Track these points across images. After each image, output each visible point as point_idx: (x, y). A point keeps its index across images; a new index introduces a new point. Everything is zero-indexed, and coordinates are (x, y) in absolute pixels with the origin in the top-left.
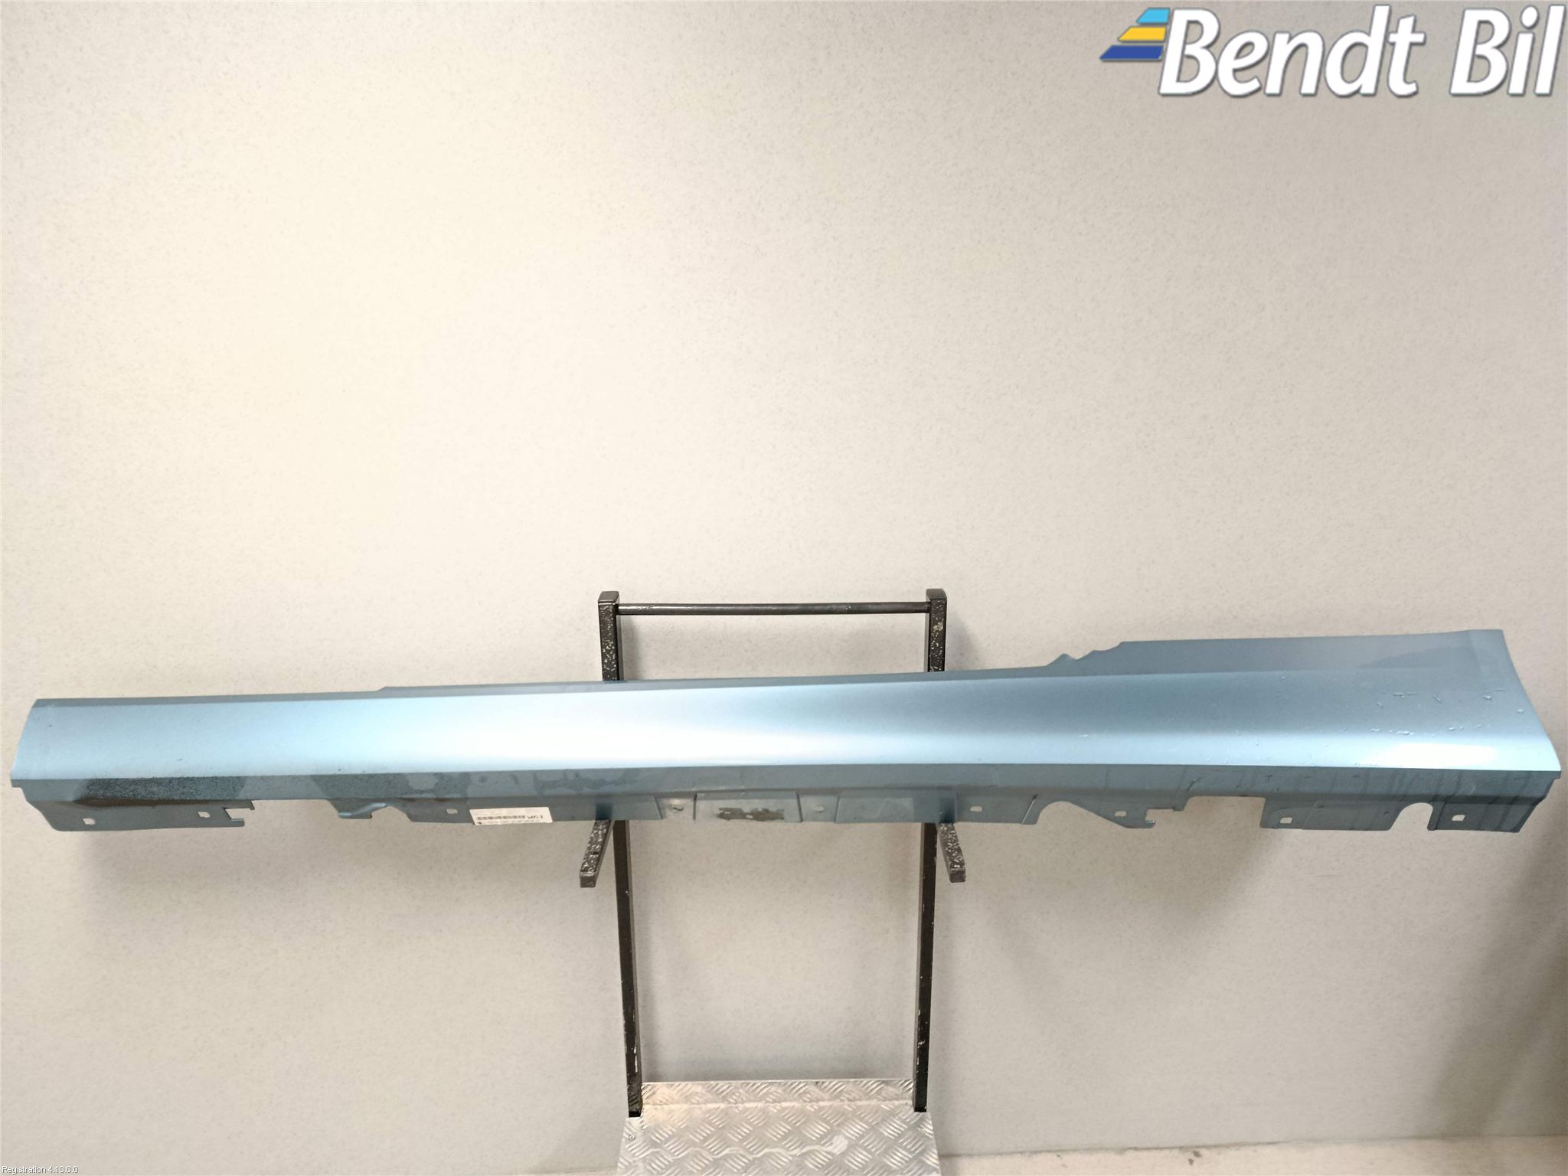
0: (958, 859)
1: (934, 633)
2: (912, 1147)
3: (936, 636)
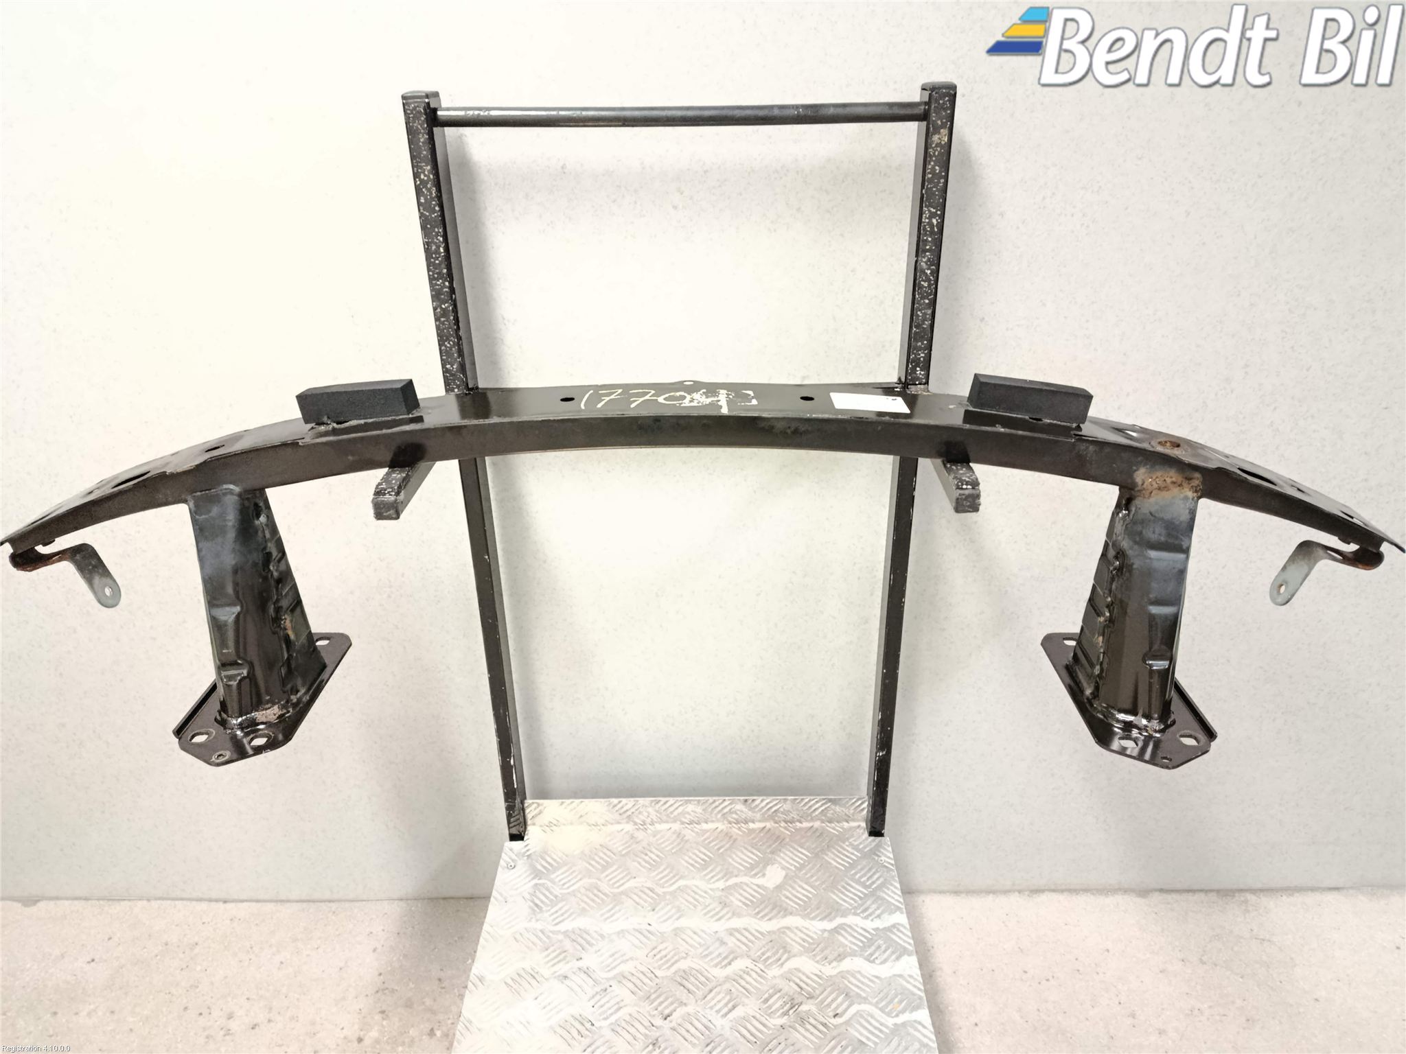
1: (933, 148)
2: (868, 879)
3: (937, 153)
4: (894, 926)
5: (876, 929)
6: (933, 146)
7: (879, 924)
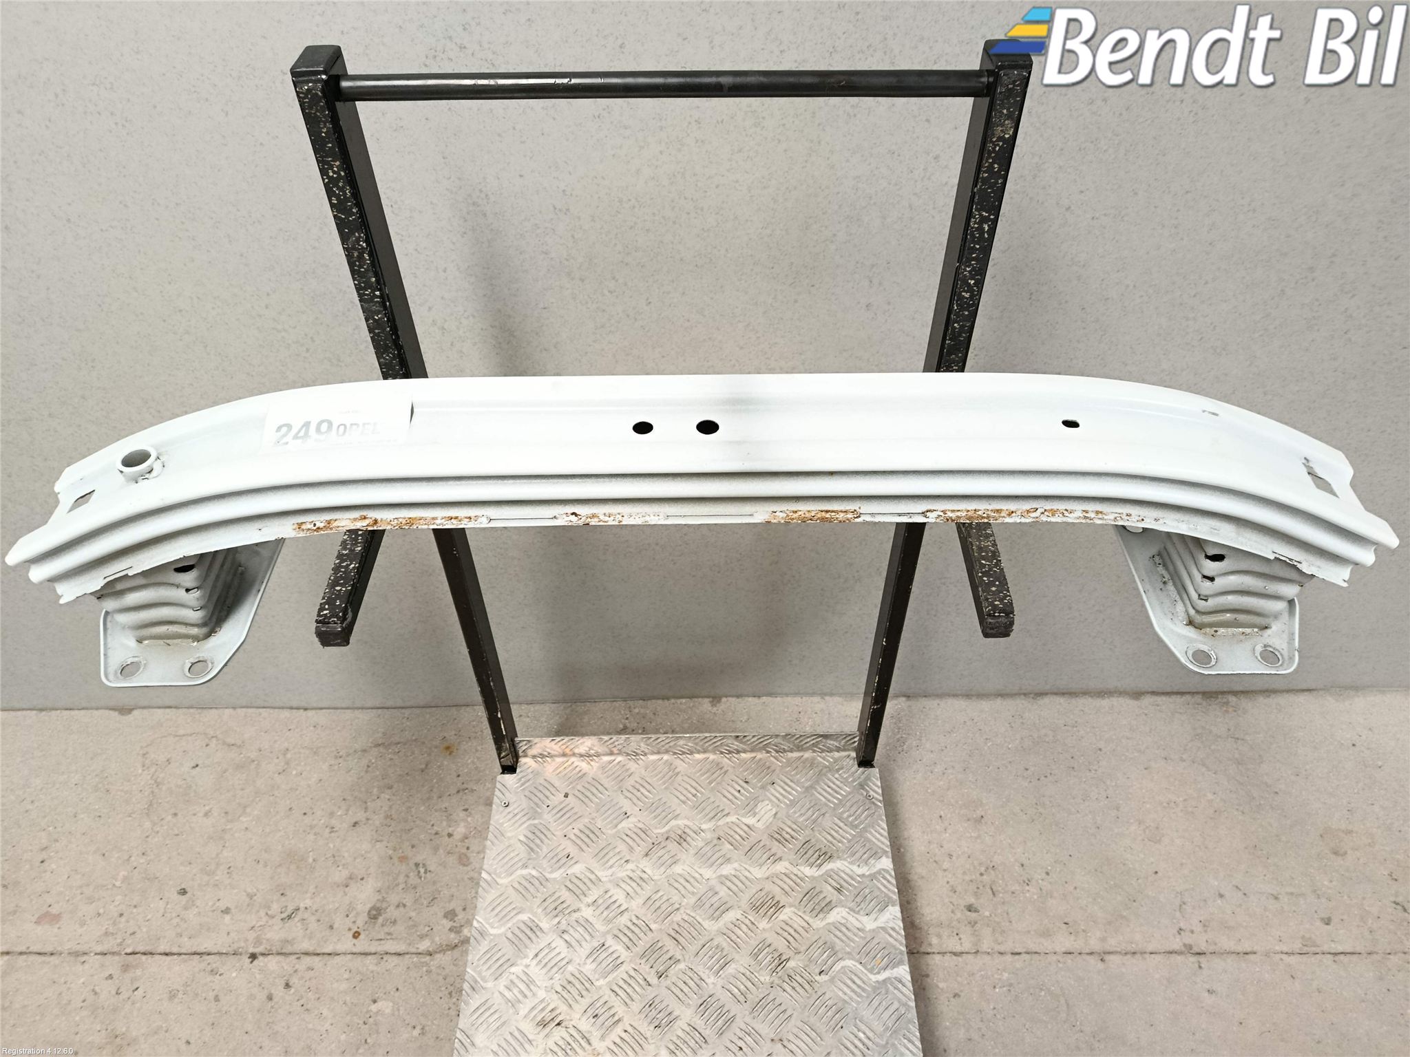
0: (1001, 600)
1: (993, 142)
2: (856, 819)
3: (997, 148)
4: (879, 872)
5: (863, 876)
6: (994, 140)
7: (864, 870)
